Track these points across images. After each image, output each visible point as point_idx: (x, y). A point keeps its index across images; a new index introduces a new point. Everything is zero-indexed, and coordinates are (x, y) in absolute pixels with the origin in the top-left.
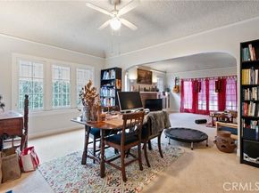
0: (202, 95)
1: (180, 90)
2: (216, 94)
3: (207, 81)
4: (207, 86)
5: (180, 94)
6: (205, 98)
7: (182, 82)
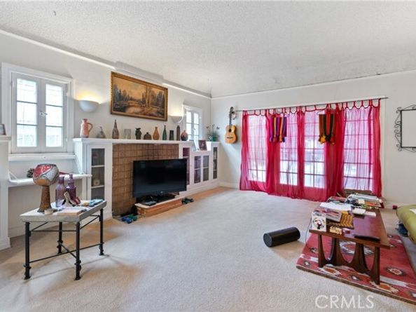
0: (288, 148)
1: (241, 136)
2: (321, 147)
3: (300, 113)
4: (301, 126)
5: (240, 145)
6: (295, 156)
7: (245, 117)
